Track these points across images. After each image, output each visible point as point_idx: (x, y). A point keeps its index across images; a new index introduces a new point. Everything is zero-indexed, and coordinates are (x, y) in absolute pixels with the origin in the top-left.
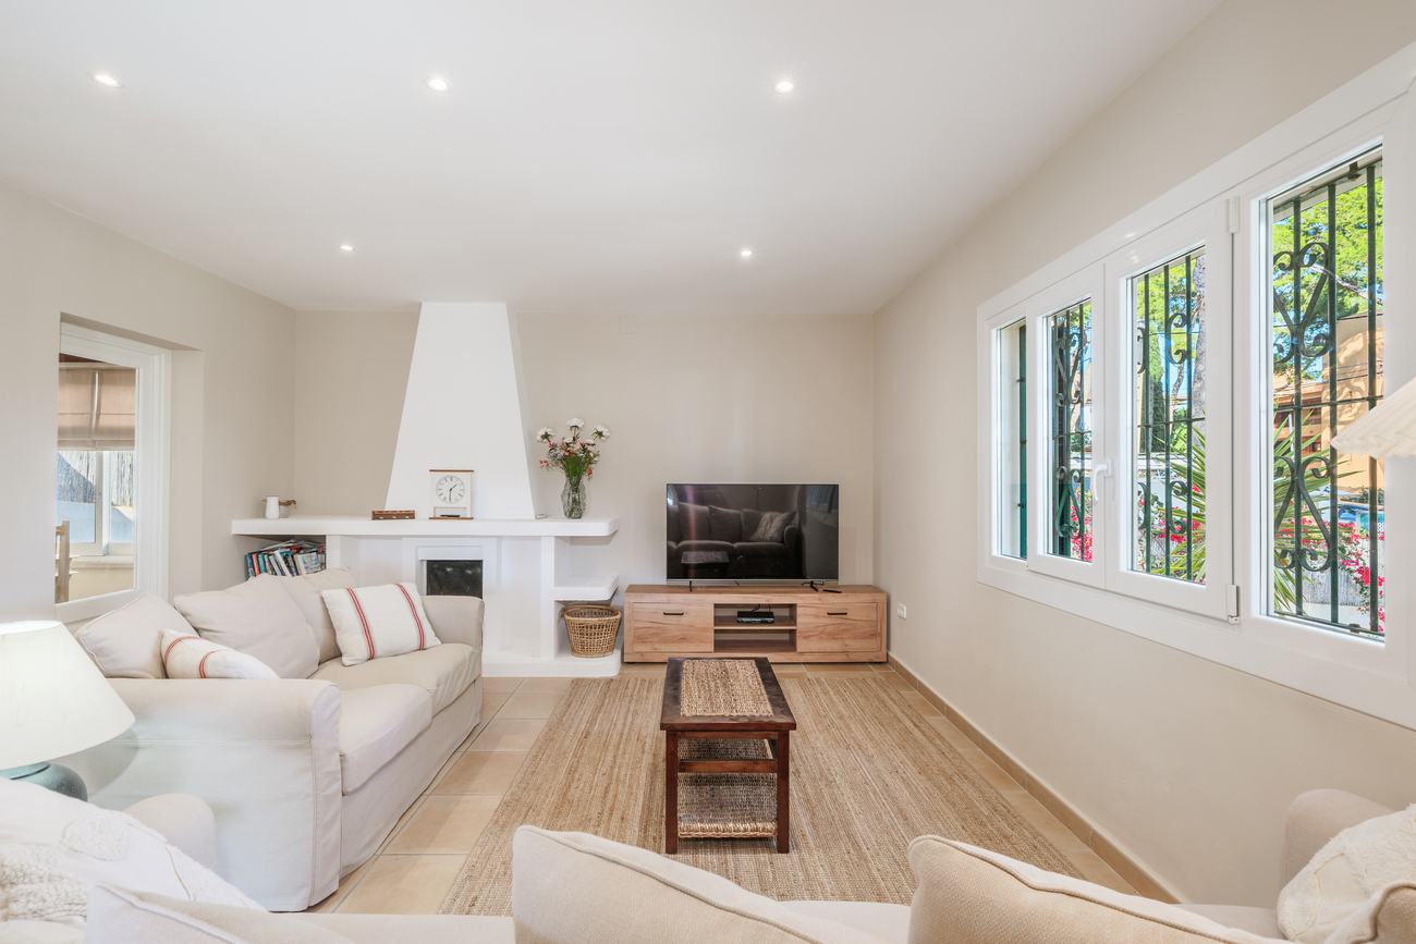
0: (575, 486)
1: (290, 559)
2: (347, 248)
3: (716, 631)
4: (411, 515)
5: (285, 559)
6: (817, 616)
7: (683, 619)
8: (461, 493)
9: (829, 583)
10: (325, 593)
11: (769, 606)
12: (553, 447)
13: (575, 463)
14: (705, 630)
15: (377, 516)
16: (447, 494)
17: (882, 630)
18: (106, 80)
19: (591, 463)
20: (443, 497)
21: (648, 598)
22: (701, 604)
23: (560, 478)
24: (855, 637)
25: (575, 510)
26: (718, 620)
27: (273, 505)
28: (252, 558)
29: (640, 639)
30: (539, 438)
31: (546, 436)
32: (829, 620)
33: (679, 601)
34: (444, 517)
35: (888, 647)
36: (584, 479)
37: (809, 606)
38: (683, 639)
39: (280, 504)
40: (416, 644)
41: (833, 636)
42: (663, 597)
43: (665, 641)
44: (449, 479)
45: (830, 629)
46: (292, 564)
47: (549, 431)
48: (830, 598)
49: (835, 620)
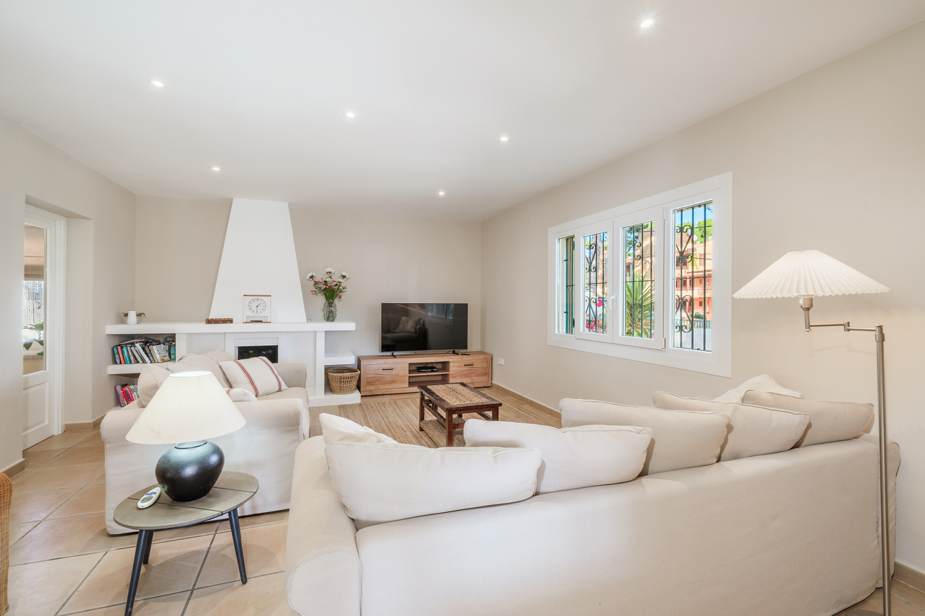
0: (330, 305)
1: (147, 348)
2: (216, 169)
3: (409, 377)
4: (231, 321)
5: (143, 348)
6: (459, 367)
7: (393, 372)
8: (264, 308)
9: (464, 351)
10: (221, 364)
11: (432, 363)
12: (316, 283)
13: (330, 292)
14: (404, 376)
15: (209, 322)
16: (255, 308)
17: (488, 371)
18: (158, 84)
19: (341, 292)
20: (252, 310)
21: (374, 362)
22: (401, 363)
23: (321, 300)
24: (477, 376)
25: (330, 317)
26: (410, 371)
27: (132, 316)
28: (117, 349)
29: (370, 383)
30: (308, 278)
31: (312, 277)
32: (465, 368)
33: (390, 362)
34: (252, 321)
35: (492, 380)
36: (336, 301)
37: (456, 363)
38: (393, 382)
39: (137, 315)
40: (277, 389)
41: (467, 376)
42: (382, 361)
43: (383, 383)
44: (256, 300)
45: (465, 372)
46: (148, 351)
47: (314, 274)
48: (465, 358)
49: (468, 368)
